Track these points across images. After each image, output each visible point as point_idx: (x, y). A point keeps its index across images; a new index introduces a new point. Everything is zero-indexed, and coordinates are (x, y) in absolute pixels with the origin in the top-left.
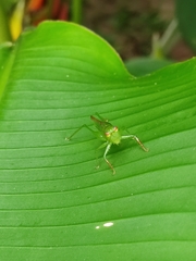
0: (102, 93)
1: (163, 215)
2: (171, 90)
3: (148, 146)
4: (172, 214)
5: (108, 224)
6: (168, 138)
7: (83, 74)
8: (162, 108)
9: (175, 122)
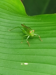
0: (21, 18)
1: (47, 65)
2: (48, 22)
3: (42, 40)
4: (51, 65)
5: (26, 64)
6: (51, 38)
7: (12, 10)
8: (46, 28)
9: (52, 33)
